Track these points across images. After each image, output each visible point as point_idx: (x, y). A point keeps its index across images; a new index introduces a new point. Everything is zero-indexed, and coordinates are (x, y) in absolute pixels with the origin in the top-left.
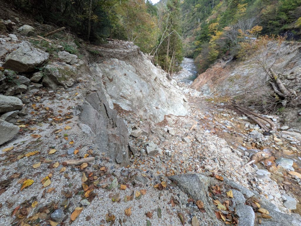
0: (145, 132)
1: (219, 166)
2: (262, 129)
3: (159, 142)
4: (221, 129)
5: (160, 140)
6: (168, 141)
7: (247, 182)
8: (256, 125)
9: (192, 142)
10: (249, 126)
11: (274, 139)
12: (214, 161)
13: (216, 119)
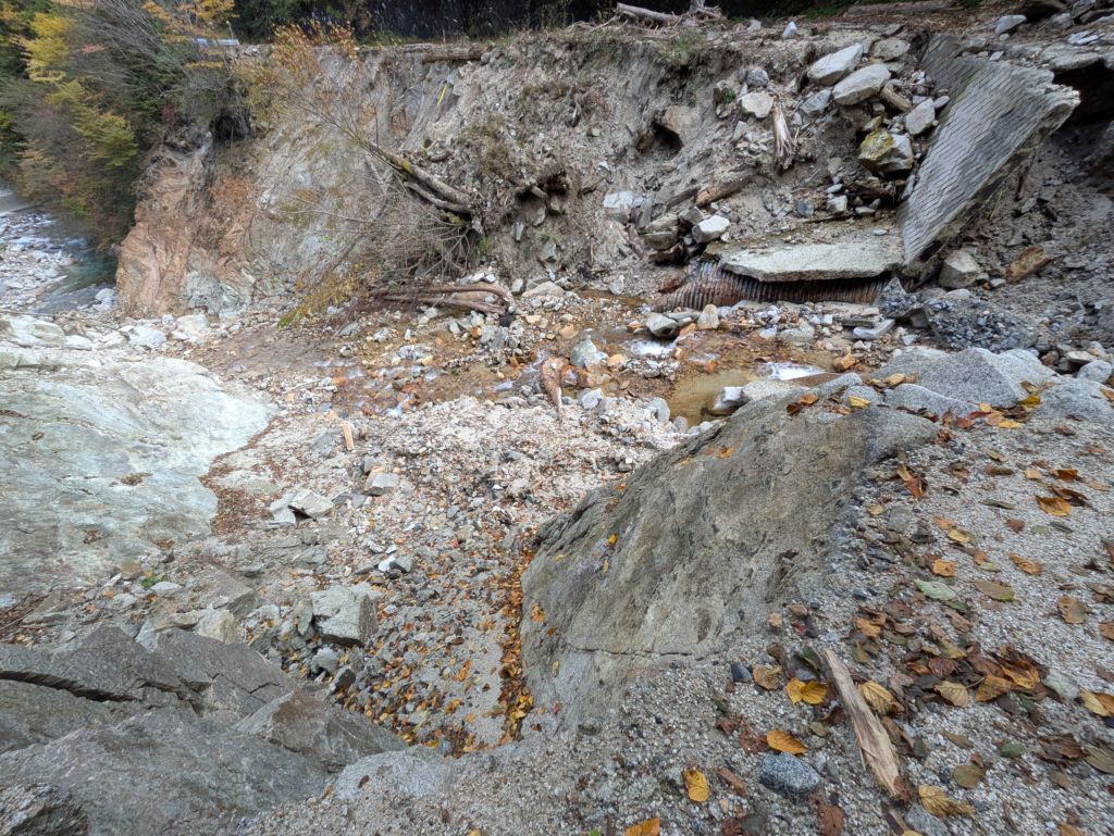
0: (239, 600)
1: (532, 462)
2: (489, 315)
3: (314, 576)
4: (418, 380)
5: (311, 564)
6: (336, 542)
7: (599, 438)
8: (469, 314)
9: (402, 473)
10: (459, 326)
11: (529, 321)
12: (512, 460)
13: (372, 363)
